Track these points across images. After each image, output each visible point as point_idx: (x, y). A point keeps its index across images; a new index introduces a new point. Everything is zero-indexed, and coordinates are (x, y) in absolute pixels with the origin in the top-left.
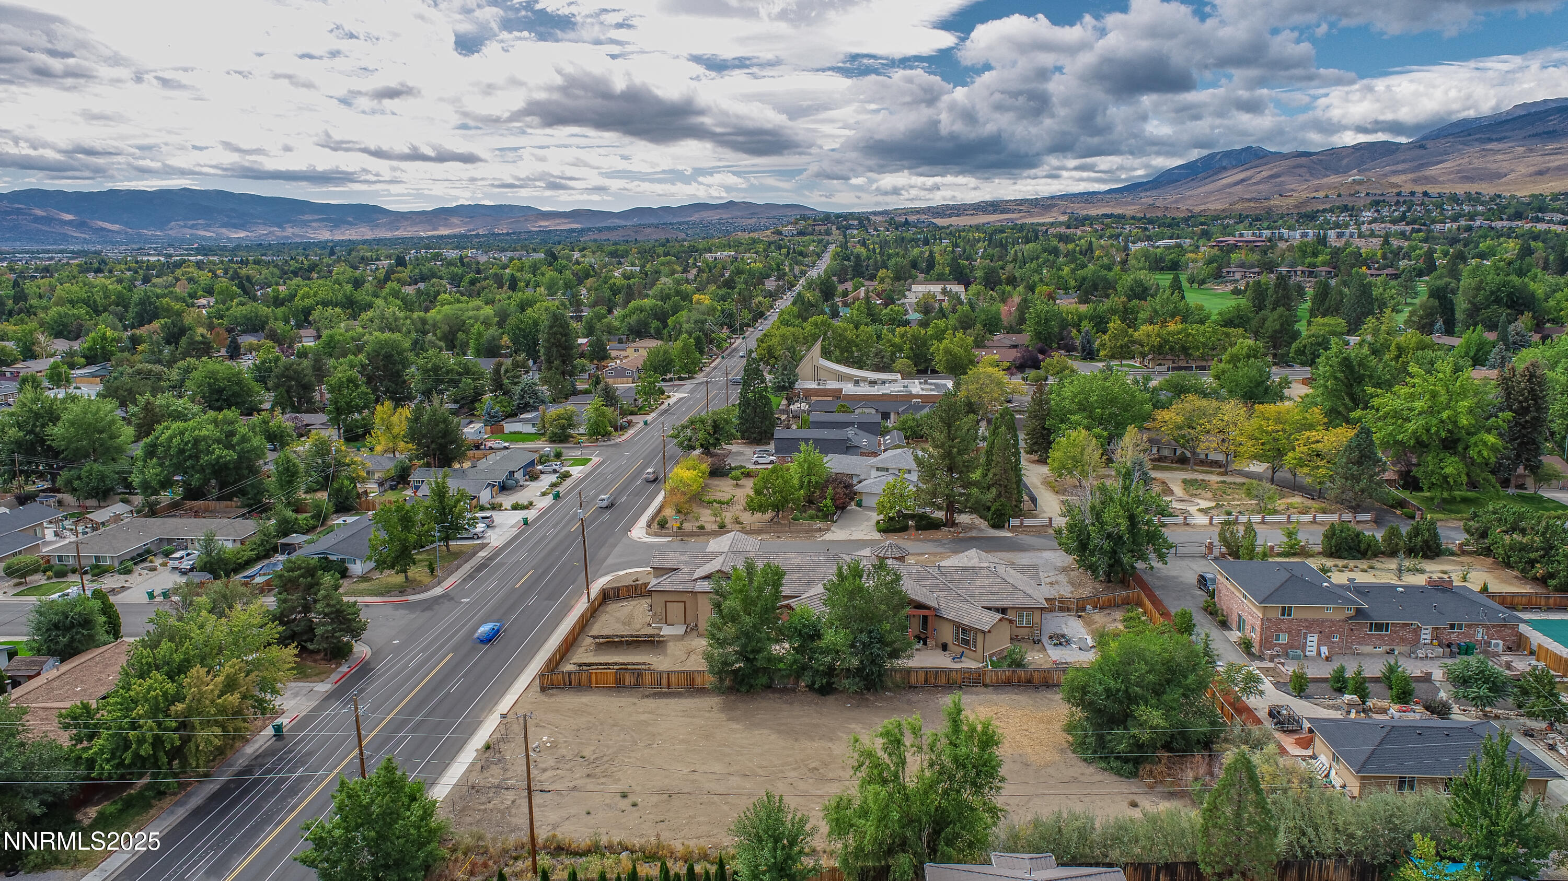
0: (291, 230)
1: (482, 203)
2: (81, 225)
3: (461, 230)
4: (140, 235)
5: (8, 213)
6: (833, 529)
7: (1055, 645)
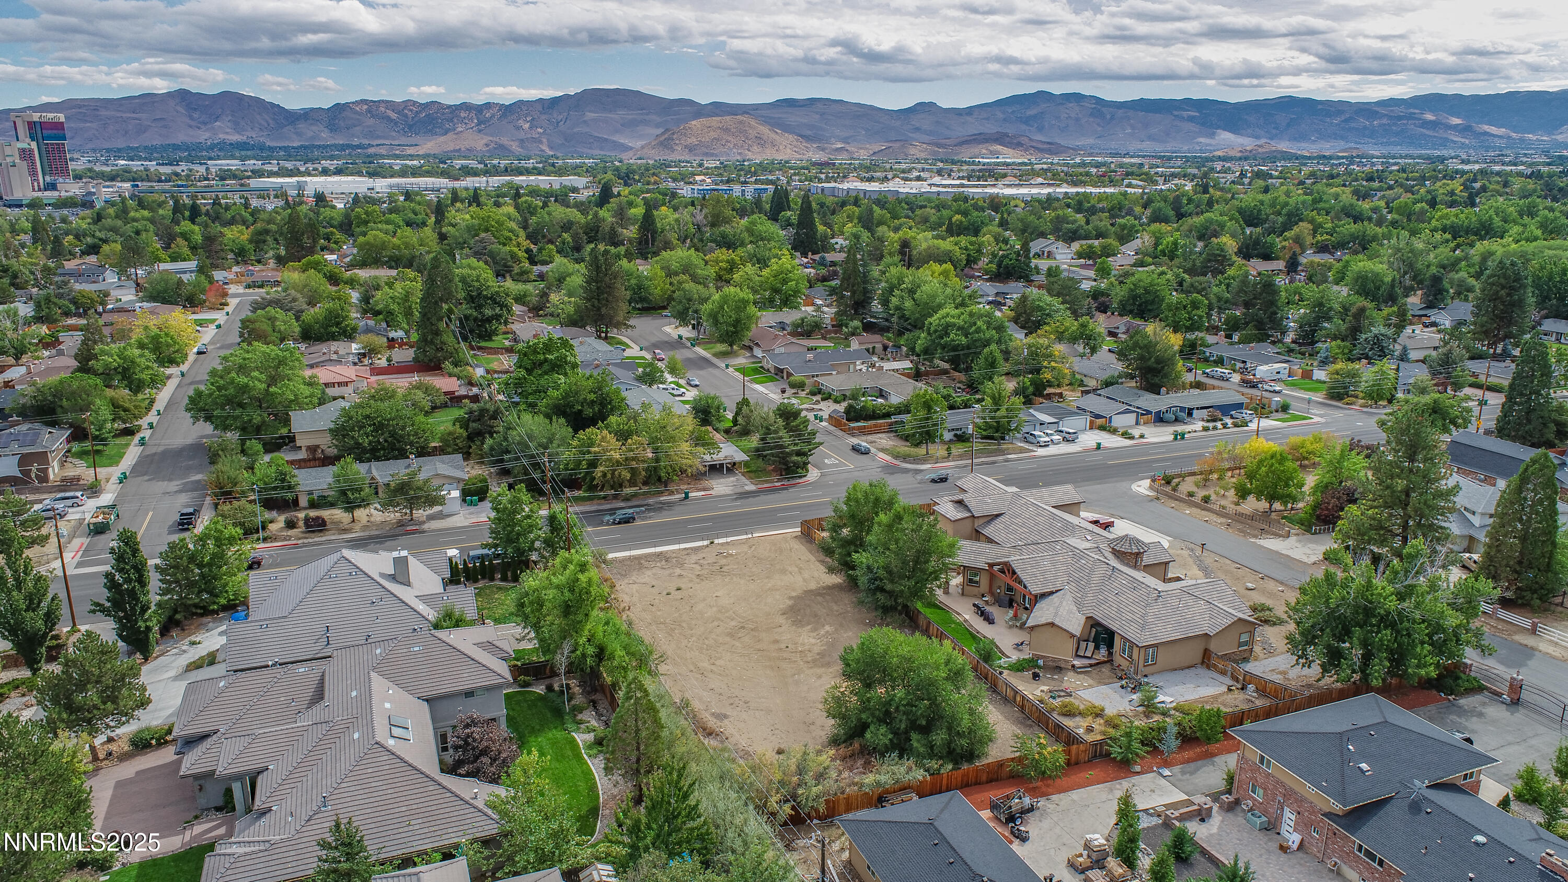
5: (1400, 118)
6: (1293, 539)
7: (1122, 687)
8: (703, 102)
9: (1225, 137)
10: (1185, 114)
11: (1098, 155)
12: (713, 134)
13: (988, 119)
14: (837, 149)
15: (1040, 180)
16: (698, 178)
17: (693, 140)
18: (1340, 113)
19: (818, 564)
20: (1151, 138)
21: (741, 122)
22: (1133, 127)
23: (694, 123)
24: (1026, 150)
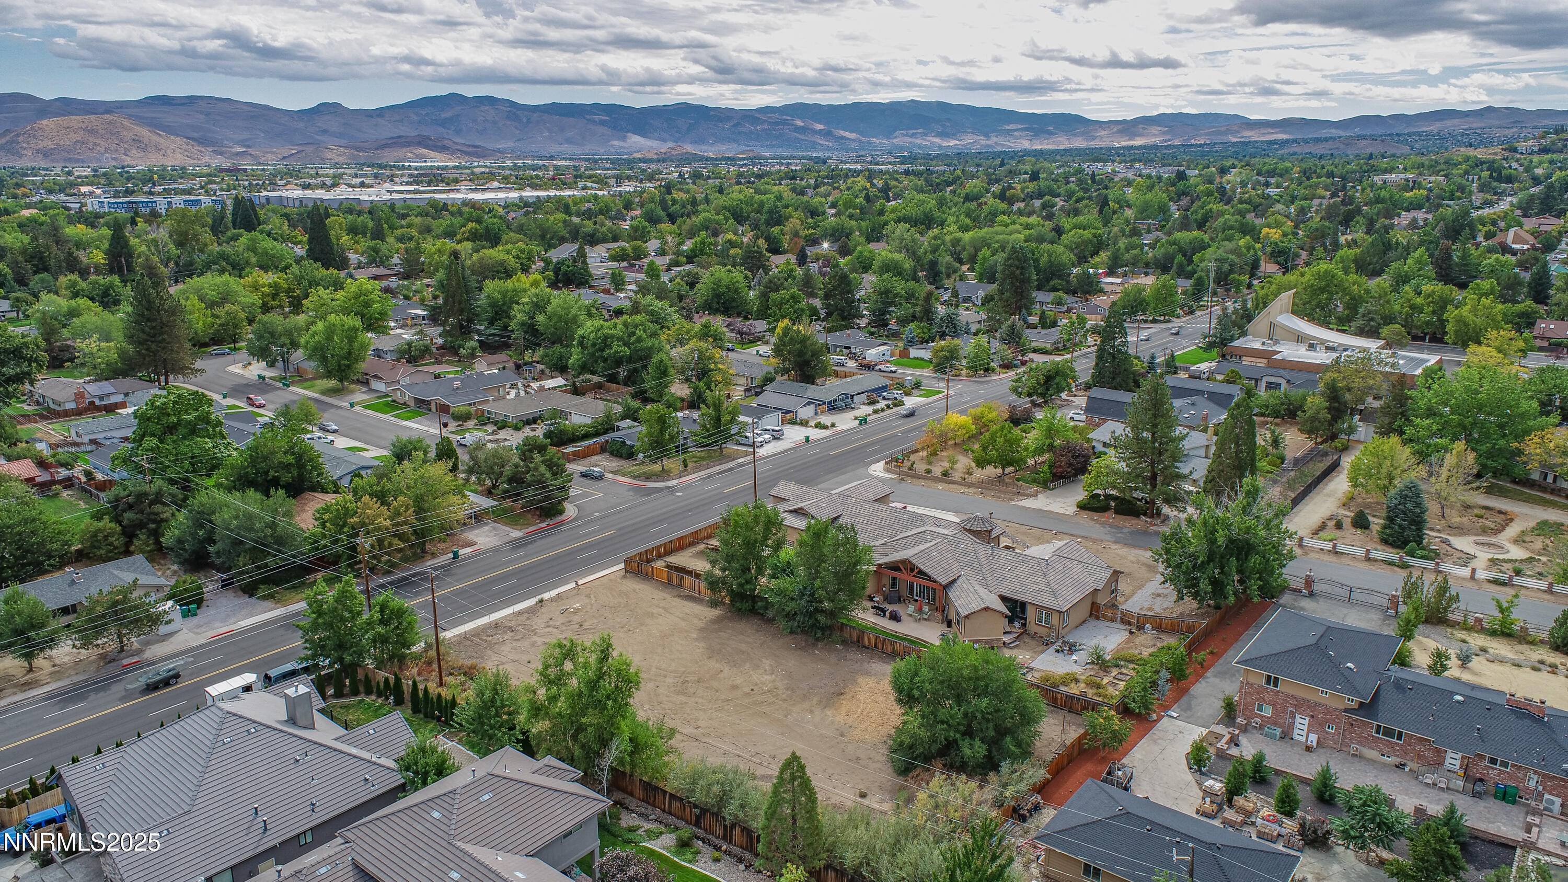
0: (995, 139)
1: (1185, 111)
2: (827, 134)
3: (1157, 140)
4: (870, 143)
5: (777, 124)
6: (1040, 496)
7: (1057, 651)
8: (47, 98)
9: (635, 140)
10: (597, 118)
11: (526, 157)
12: (74, 137)
13: (401, 121)
14: (238, 154)
15: (496, 184)
16: (84, 189)
17: (48, 144)
18: (729, 118)
19: (678, 600)
20: (568, 141)
21: (111, 122)
22: (549, 130)
23: (45, 122)
24: (452, 154)
